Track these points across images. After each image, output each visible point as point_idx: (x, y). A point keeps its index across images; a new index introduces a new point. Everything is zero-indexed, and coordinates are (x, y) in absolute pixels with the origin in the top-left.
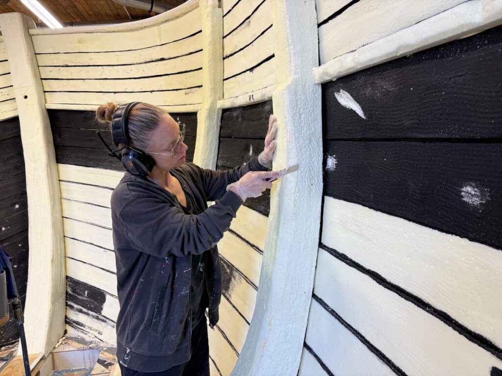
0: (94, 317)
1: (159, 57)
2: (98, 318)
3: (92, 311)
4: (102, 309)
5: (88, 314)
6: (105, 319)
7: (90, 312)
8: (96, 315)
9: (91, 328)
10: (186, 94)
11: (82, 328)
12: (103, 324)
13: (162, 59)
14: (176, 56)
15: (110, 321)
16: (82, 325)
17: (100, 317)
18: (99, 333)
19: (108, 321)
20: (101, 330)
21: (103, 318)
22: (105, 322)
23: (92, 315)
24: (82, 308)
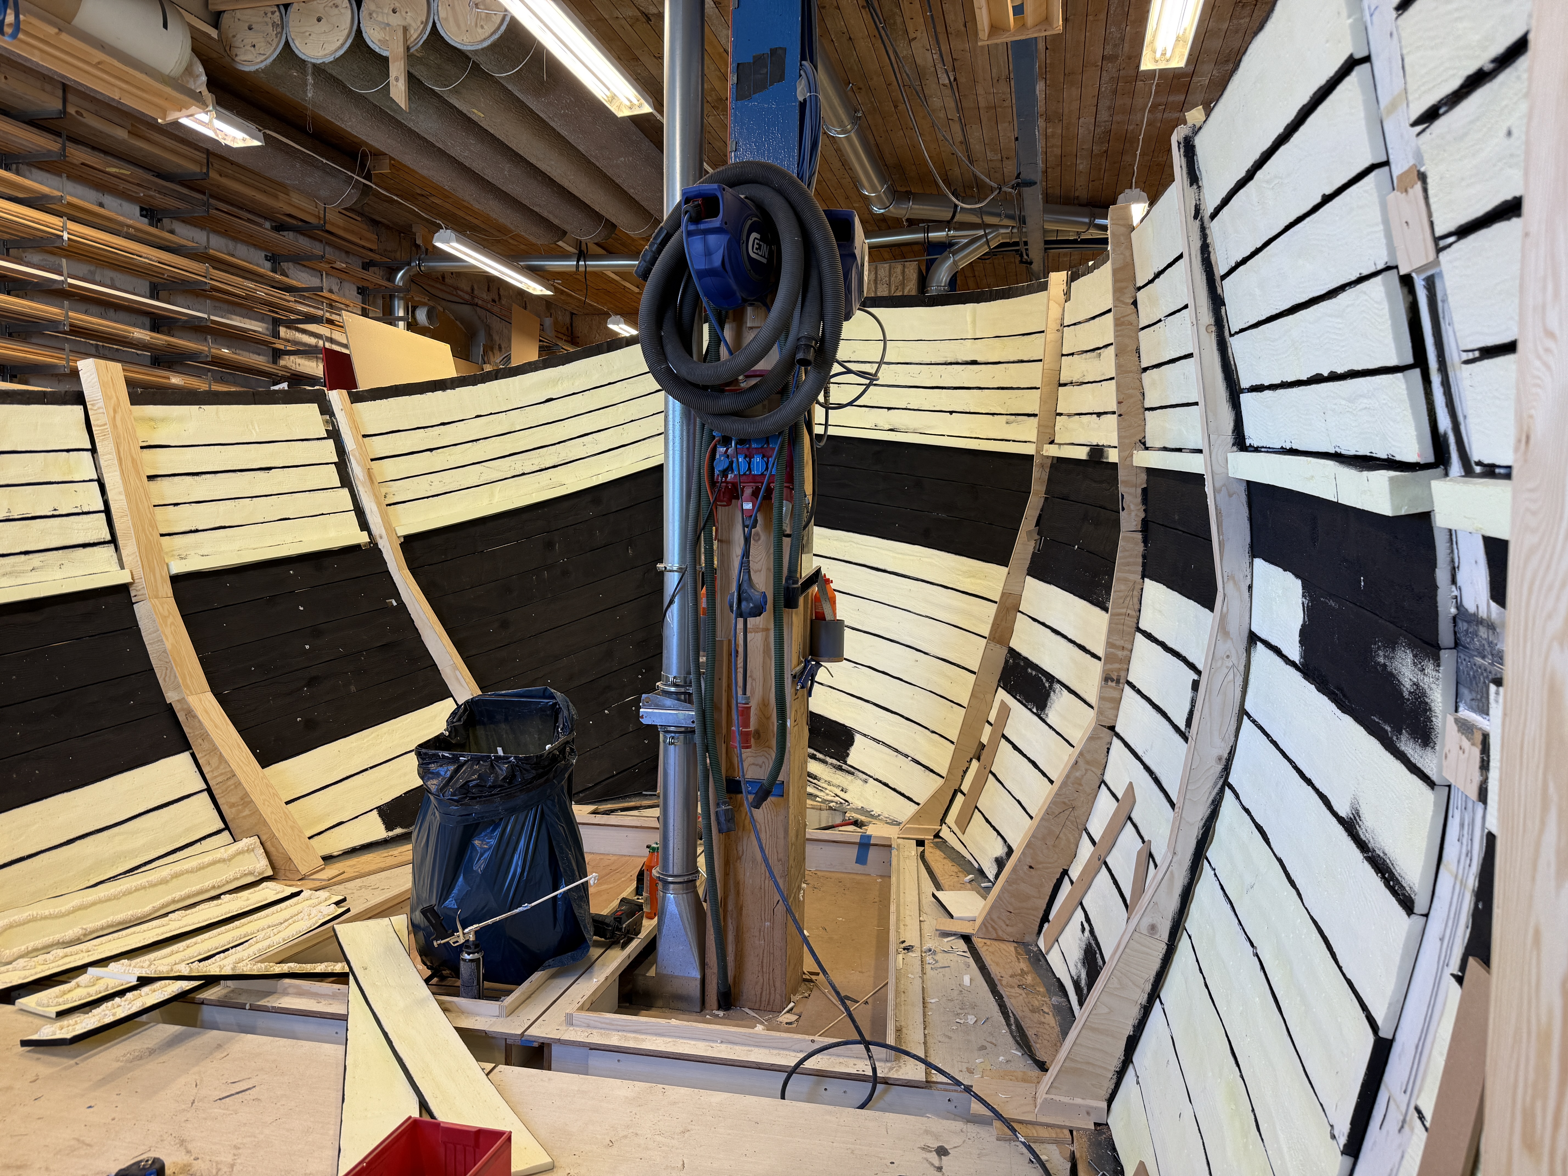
0: (834, 766)
1: (969, 359)
2: (840, 768)
3: (831, 757)
4: (848, 755)
5: (824, 762)
6: (853, 770)
7: (828, 759)
8: (838, 763)
9: (829, 783)
10: (1007, 423)
11: (815, 781)
12: (850, 777)
13: (974, 362)
14: (997, 360)
15: (861, 774)
16: (815, 778)
17: (844, 767)
18: (842, 790)
19: (856, 772)
20: (845, 786)
21: (850, 769)
22: (853, 774)
23: (831, 764)
24: (815, 753)
